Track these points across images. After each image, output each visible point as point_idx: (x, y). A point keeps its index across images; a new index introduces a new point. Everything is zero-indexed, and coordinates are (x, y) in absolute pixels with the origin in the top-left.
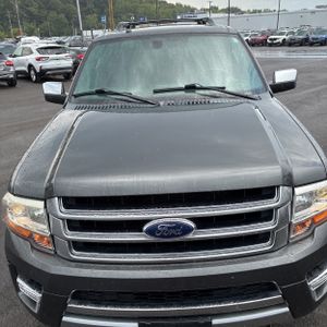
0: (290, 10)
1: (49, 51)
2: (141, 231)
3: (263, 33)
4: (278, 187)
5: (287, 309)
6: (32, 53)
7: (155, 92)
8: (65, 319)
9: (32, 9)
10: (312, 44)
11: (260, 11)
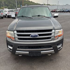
0: (61, 5)
1: (10, 11)
2: (30, 36)
3: (55, 10)
4: (52, 30)
5: (53, 50)
6: (7, 12)
7: (32, 16)
8: (16, 51)
9: (6, 3)
10: (65, 12)
11: (54, 5)
